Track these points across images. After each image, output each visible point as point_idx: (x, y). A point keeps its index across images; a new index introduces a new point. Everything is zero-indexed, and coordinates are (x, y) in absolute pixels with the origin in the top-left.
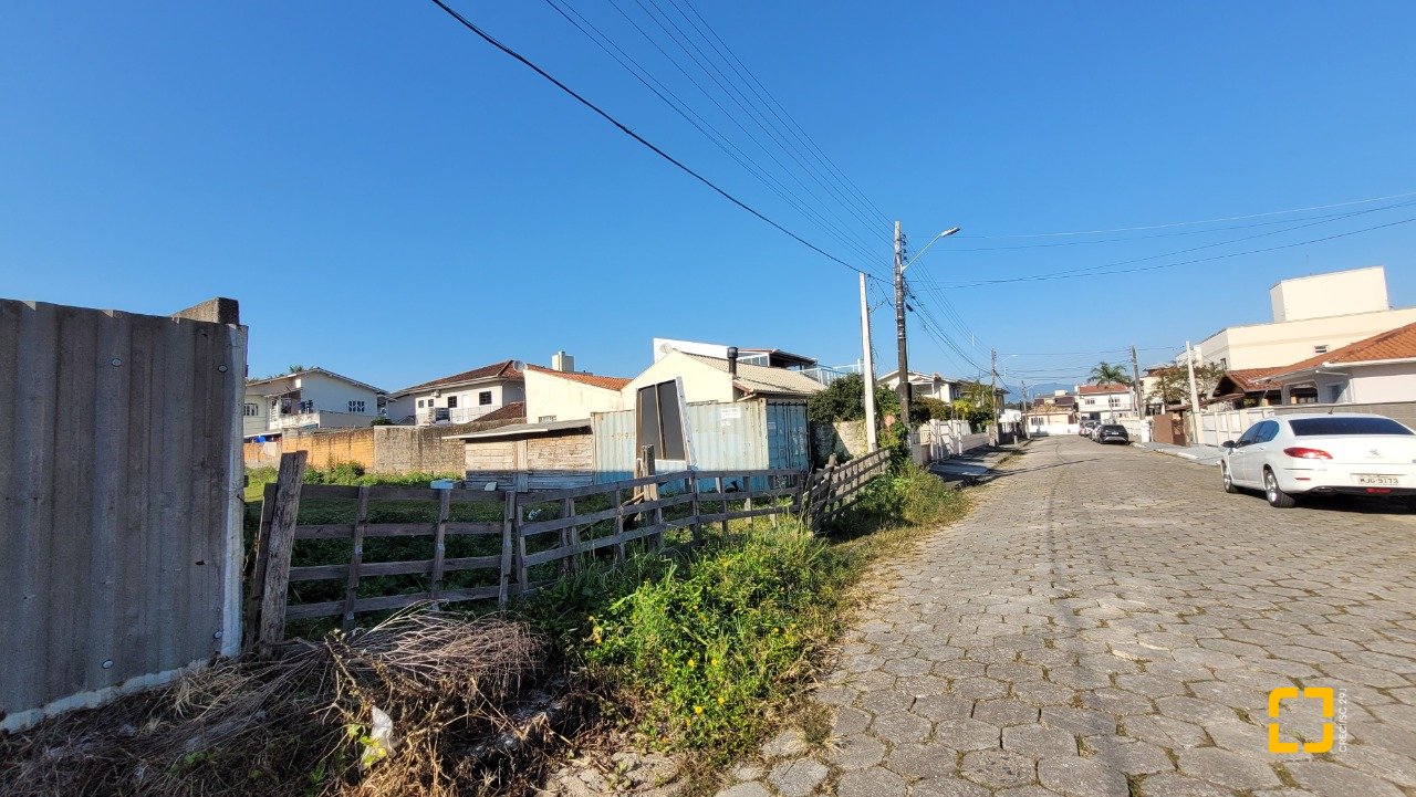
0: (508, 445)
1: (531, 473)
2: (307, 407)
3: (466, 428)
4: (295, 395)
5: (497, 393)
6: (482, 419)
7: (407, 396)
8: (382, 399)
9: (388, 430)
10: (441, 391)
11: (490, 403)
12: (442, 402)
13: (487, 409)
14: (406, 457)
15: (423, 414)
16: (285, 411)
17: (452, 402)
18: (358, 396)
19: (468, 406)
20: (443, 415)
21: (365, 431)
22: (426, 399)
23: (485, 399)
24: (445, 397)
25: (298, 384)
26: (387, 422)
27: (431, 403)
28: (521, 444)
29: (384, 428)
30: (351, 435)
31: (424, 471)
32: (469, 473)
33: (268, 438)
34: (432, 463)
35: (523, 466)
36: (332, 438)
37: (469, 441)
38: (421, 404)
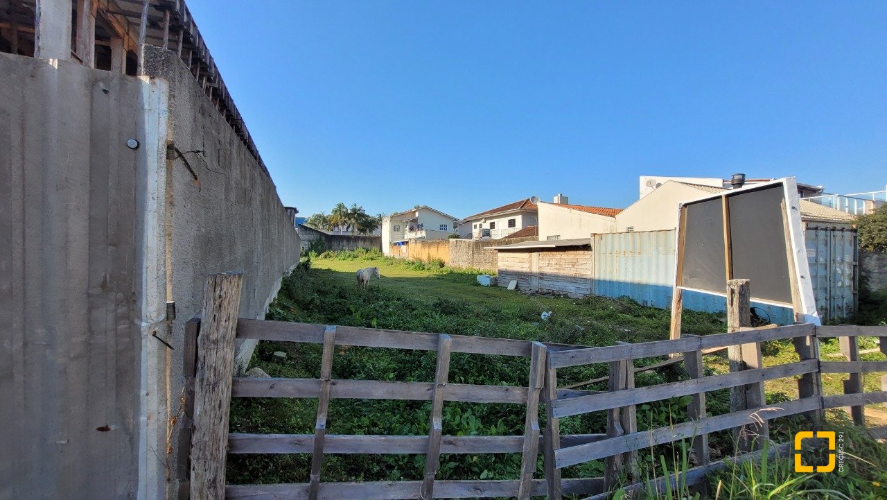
0: (526, 255)
1: (542, 276)
2: (420, 227)
3: (499, 242)
4: (415, 221)
5: (519, 219)
6: (509, 237)
7: (468, 222)
8: (456, 224)
9: (457, 241)
10: (486, 219)
11: (514, 226)
12: (486, 226)
13: (513, 230)
14: (465, 258)
15: (476, 232)
16: (411, 229)
17: (492, 225)
18: (444, 222)
19: (501, 229)
20: (487, 233)
21: (445, 241)
22: (478, 224)
23: (512, 223)
24: (489, 222)
25: (417, 214)
26: (456, 237)
27: (481, 226)
28: (535, 255)
29: (454, 240)
30: (439, 243)
31: (475, 268)
32: (501, 272)
33: (403, 243)
34: (480, 263)
35: (535, 270)
36: (430, 245)
37: (500, 251)
38: (475, 226)
